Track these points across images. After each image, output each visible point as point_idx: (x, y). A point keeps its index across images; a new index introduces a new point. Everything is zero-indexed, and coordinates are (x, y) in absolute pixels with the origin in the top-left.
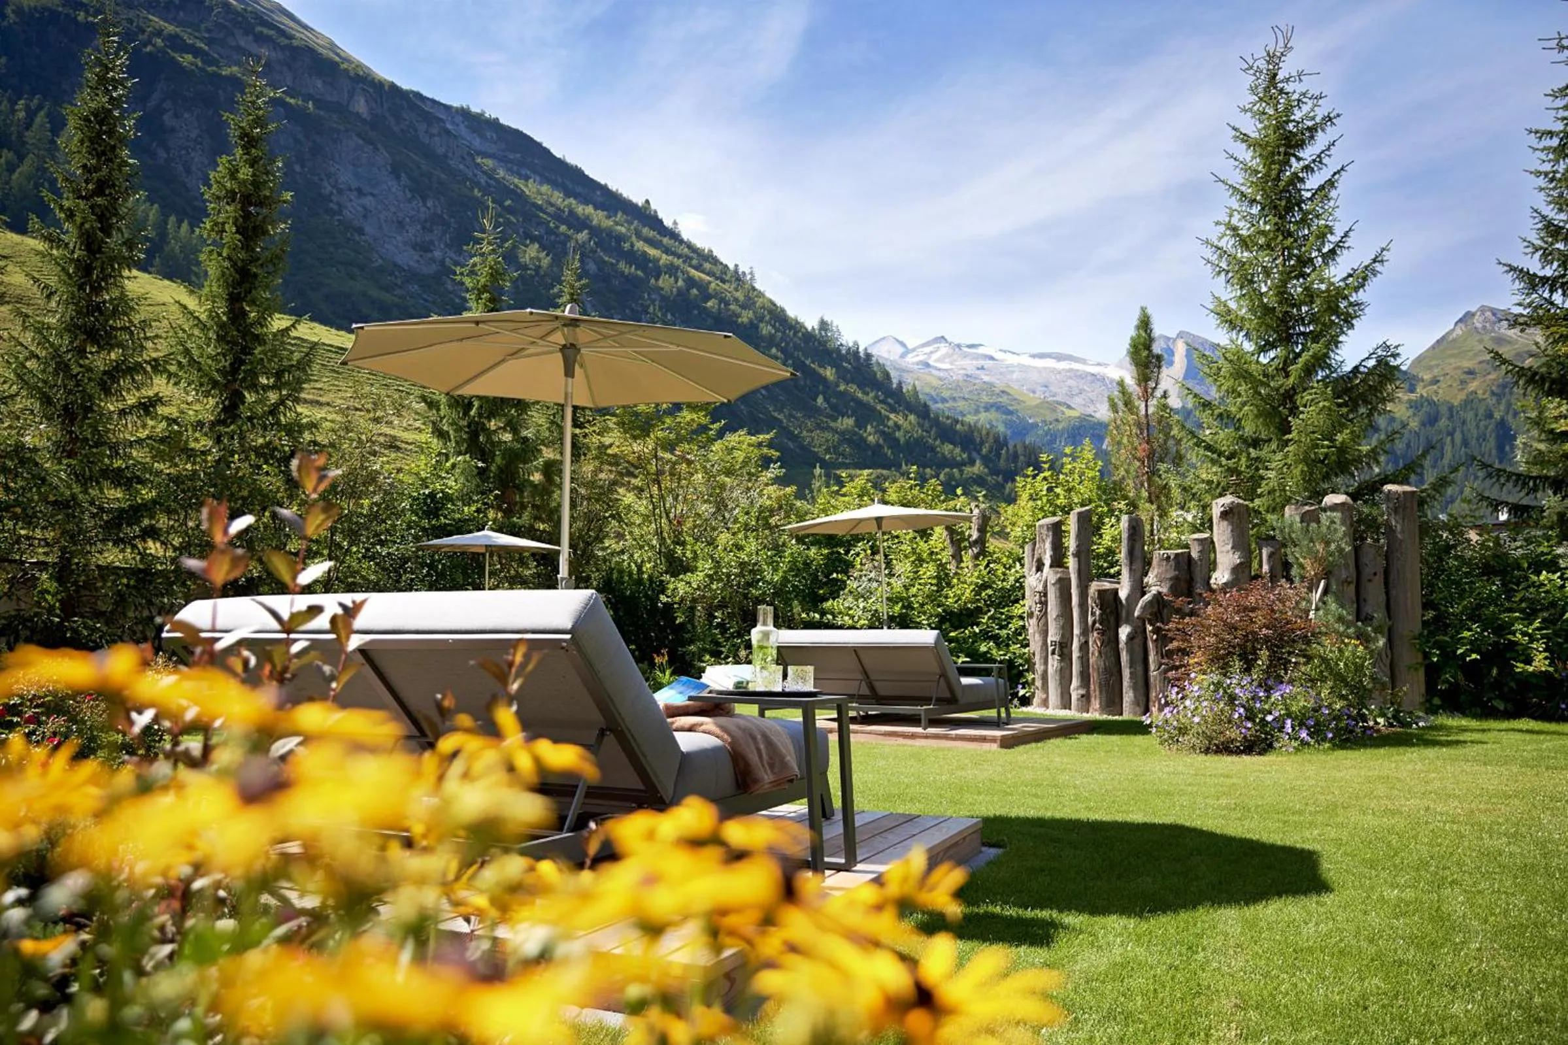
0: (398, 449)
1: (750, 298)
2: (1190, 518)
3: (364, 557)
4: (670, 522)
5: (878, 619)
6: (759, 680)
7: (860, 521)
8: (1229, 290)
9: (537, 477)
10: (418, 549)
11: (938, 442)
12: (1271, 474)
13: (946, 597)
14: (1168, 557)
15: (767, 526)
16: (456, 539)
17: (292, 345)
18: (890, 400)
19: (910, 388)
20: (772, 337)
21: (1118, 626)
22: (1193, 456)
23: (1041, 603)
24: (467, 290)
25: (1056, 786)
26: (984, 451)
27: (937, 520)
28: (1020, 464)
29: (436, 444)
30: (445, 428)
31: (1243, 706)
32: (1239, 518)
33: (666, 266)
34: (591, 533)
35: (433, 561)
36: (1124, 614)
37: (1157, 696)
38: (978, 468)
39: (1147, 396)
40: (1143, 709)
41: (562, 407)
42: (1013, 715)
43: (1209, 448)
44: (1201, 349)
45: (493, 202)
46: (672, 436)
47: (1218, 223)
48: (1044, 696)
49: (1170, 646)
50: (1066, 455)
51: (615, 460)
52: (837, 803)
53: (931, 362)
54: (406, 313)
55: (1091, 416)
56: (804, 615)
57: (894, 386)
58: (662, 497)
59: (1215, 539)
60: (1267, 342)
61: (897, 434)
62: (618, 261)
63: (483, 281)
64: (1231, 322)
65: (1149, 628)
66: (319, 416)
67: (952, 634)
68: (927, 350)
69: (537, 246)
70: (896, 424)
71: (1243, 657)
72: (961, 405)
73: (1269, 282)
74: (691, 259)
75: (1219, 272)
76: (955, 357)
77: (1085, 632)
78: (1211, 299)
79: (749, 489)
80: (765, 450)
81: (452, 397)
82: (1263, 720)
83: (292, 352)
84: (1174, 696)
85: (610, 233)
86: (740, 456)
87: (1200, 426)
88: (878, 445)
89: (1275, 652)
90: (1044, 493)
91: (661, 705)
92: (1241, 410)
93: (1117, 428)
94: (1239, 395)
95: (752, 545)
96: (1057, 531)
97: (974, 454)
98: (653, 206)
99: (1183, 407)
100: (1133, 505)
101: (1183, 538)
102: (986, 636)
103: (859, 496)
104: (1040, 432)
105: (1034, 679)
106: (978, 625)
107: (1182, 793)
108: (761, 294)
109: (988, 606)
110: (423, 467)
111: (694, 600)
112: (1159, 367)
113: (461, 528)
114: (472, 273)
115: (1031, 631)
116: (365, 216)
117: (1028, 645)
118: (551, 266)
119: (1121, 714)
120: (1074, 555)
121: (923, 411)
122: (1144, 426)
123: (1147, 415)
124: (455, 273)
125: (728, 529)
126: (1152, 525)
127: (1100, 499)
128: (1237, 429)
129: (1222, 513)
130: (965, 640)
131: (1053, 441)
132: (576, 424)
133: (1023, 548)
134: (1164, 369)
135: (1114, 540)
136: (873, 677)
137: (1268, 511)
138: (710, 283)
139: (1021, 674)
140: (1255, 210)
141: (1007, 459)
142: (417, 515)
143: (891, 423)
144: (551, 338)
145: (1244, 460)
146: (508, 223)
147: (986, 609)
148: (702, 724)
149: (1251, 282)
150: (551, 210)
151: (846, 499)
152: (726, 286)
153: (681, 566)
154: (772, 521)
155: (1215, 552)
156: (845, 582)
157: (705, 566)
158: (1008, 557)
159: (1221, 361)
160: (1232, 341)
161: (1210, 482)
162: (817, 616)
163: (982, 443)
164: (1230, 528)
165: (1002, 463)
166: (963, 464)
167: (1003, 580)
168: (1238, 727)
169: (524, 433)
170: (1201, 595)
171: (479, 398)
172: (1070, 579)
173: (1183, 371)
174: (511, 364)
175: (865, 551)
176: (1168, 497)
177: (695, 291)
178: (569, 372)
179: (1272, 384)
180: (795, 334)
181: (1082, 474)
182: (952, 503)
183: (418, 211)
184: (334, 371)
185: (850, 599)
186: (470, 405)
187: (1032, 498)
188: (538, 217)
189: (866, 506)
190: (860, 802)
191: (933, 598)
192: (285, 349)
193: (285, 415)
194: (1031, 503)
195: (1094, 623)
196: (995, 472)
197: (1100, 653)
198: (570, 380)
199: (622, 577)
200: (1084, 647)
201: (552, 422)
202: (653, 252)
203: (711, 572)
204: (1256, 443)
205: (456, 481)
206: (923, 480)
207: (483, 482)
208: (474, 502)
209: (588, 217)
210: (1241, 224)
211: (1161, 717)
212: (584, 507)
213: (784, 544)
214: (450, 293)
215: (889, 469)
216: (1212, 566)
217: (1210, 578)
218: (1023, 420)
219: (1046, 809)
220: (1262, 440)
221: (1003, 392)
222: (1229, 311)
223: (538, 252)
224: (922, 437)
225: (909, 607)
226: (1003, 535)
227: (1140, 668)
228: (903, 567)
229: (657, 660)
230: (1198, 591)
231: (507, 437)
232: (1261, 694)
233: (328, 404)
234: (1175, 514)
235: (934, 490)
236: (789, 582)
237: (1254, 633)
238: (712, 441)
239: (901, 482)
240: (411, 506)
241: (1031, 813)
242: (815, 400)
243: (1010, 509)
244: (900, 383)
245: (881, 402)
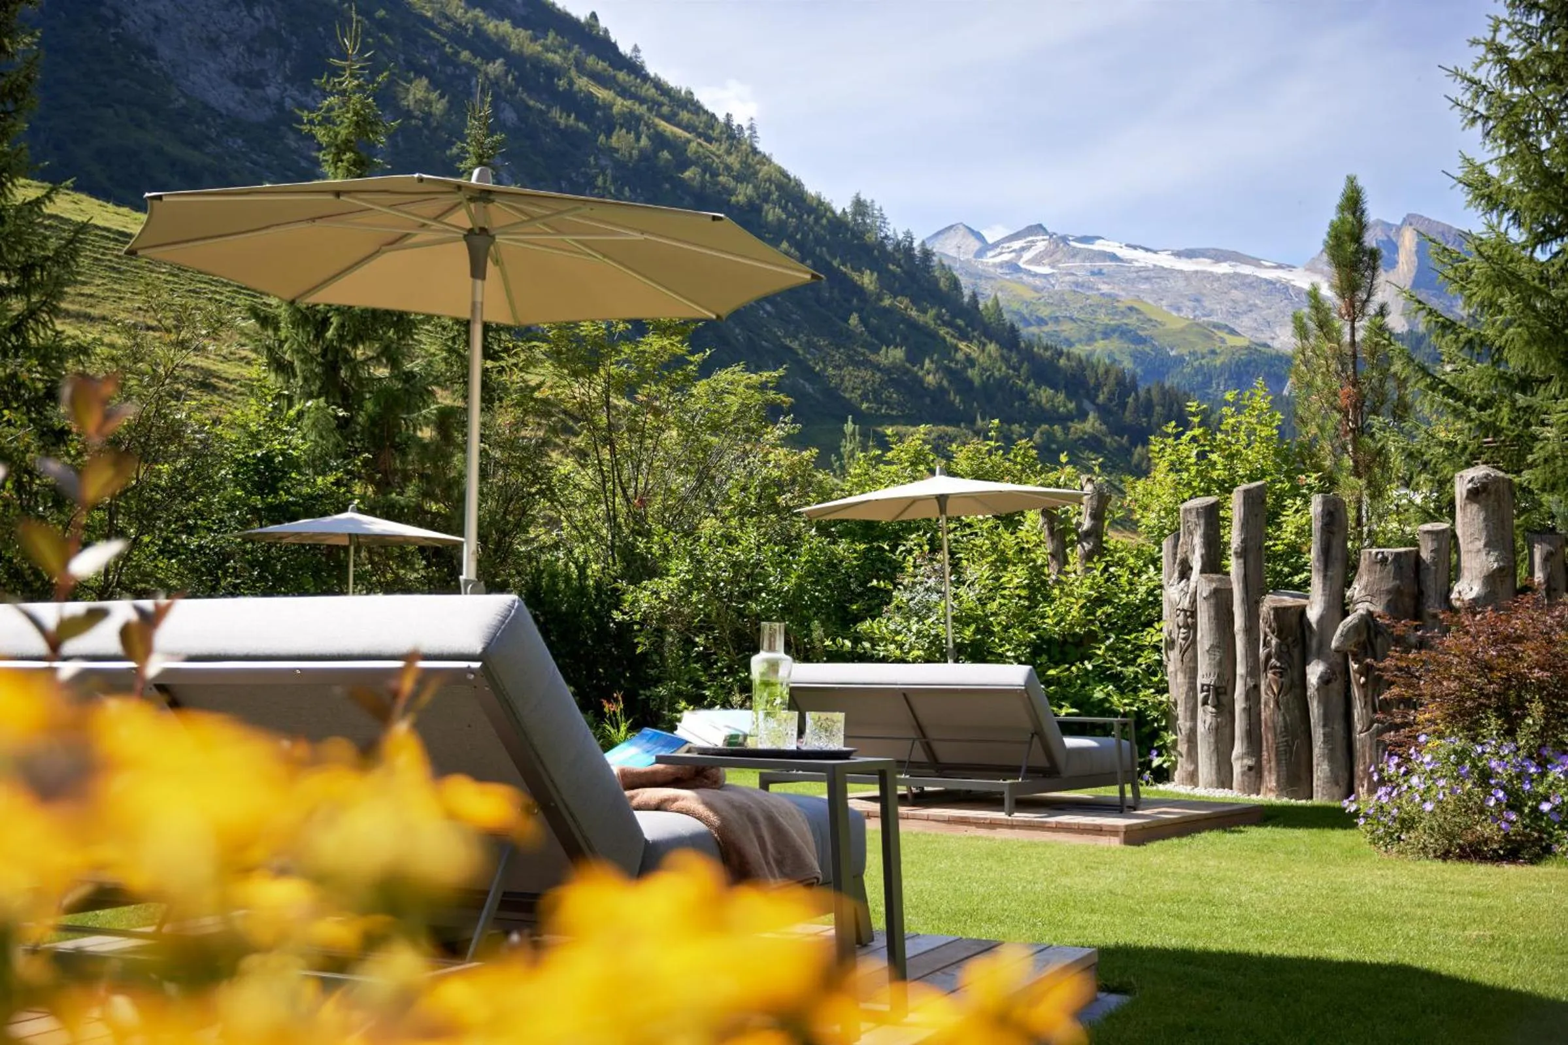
0: (214, 389)
1: (749, 166)
2: (1418, 500)
3: (161, 552)
4: (628, 500)
5: (940, 650)
6: (763, 733)
7: (914, 501)
8: (1489, 147)
9: (426, 433)
10: (245, 542)
11: (1031, 385)
12: (1550, 433)
13: (1043, 617)
14: (1384, 560)
15: (775, 508)
16: (305, 525)
17: (46, 227)
18: (960, 322)
19: (990, 303)
20: (781, 224)
21: (1305, 663)
22: (1424, 405)
23: (1186, 626)
24: (320, 148)
25: (1209, 902)
26: (1101, 398)
27: (1030, 500)
28: (1155, 419)
29: (273, 380)
30: (287, 357)
31: (1503, 788)
32: (1498, 501)
33: (622, 115)
34: (510, 518)
35: (268, 559)
36: (1314, 644)
37: (1366, 770)
38: (1091, 424)
39: (1354, 312)
40: (1343, 789)
41: (467, 324)
42: (1143, 796)
43: (1450, 392)
44: (1439, 239)
45: (358, 13)
46: (632, 373)
47: (1475, 42)
48: (1191, 768)
49: (1387, 695)
50: (1227, 403)
51: (545, 409)
52: (879, 923)
53: (1021, 264)
54: (222, 178)
55: (1266, 345)
56: (828, 643)
57: (966, 299)
58: (616, 464)
59: (1459, 532)
60: (1548, 229)
61: (970, 372)
62: (549, 107)
63: (343, 132)
64: (1490, 197)
65: (1354, 666)
66: (90, 337)
67: (1052, 672)
68: (1017, 245)
69: (425, 81)
70: (968, 357)
71: (1503, 711)
72: (1067, 329)
73: (1554, 134)
74: (661, 105)
75: (1474, 120)
76: (1058, 256)
77: (1253, 671)
78: (1459, 162)
79: (746, 454)
80: (771, 394)
81: (299, 310)
82: (1535, 809)
83: (46, 238)
84: (1392, 770)
85: (536, 63)
86: (733, 402)
87: (1438, 360)
88: (940, 388)
89: (1553, 705)
90: (1193, 460)
91: (616, 770)
92: (1502, 333)
93: (1306, 362)
94: (1501, 311)
95: (750, 536)
96: (1212, 518)
97: (1087, 404)
98: (603, 23)
99: (1411, 332)
100: (1330, 482)
101: (1408, 529)
102: (1103, 675)
103: (912, 464)
104: (1187, 370)
105: (1175, 742)
106: (1090, 659)
107: (1407, 918)
108: (765, 160)
109: (1106, 630)
110: (252, 416)
111: (664, 618)
112: (1374, 269)
113: (313, 507)
114: (327, 121)
115: (1171, 668)
116: (157, 30)
117: (1165, 690)
118: (448, 112)
119: (1311, 797)
120: (1239, 555)
121: (1008, 338)
122: (1350, 358)
123: (1353, 343)
124: (300, 121)
125: (715, 512)
126: (1359, 510)
127: (1279, 471)
128: (1496, 363)
129: (1469, 491)
130: (1070, 682)
131: (1207, 383)
132: (488, 354)
133: (1158, 544)
134: (1381, 271)
135: (1300, 532)
136: (932, 734)
137: (1543, 490)
138: (688, 141)
139: (1155, 734)
140: (1535, 21)
141: (1136, 410)
142: (244, 488)
143: (960, 356)
144: (452, 219)
145: (1505, 410)
146: (381, 46)
147: (1102, 635)
148: (675, 800)
149: (1525, 134)
150: (446, 26)
151: (893, 468)
152: (713, 147)
153: (645, 567)
154: (781, 500)
155: (1458, 552)
156: (889, 593)
157: (680, 568)
158: (1137, 557)
159: (1474, 260)
160: (1491, 227)
161: (1451, 445)
162: (848, 643)
163: (1098, 386)
164: (1482, 516)
165: (1128, 417)
166: (1069, 417)
167: (1130, 592)
168: (1495, 820)
169: (408, 366)
170: (1435, 616)
171: (339, 310)
172: (1231, 591)
173: (1413, 274)
174: (390, 260)
175: (920, 546)
176: (1385, 466)
177: (665, 154)
178: (478, 271)
179: (1554, 293)
180: (817, 221)
181: (1251, 432)
182: (1052, 476)
183: (241, 24)
184: (114, 269)
185: (898, 619)
186: (325, 323)
187: (1173, 468)
188: (428, 37)
189: (922, 479)
190: (912, 922)
191: (1024, 617)
192: (34, 233)
193: (37, 334)
194: (1172, 476)
195: (1268, 657)
196: (1117, 429)
197: (1277, 703)
198: (479, 282)
199: (555, 584)
200: (1253, 693)
201: (451, 350)
202: (602, 94)
203: (689, 577)
204: (1525, 384)
205: (304, 438)
206: (1008, 441)
207: (346, 439)
208: (331, 469)
209: (503, 39)
210: (1512, 43)
211: (1372, 803)
212: (497, 479)
213: (798, 536)
214: (294, 151)
215: (958, 426)
216: (1454, 572)
217: (1450, 590)
218: (1158, 351)
219: (1195, 937)
220: (1537, 380)
221: (1131, 309)
222: (1488, 181)
223: (427, 90)
224: (1007, 378)
225: (987, 631)
226: (1128, 524)
227: (1339, 727)
228: (978, 571)
229: (608, 708)
230: (1432, 610)
231: (383, 372)
232: (1532, 770)
233: (104, 318)
234: (1396, 493)
235: (1025, 455)
236: (807, 592)
237: (1521, 677)
238: (691, 380)
239: (975, 443)
240: (235, 474)
241: (1173, 943)
242: (846, 320)
243: (1140, 485)
244: (974, 296)
245: (946, 324)
